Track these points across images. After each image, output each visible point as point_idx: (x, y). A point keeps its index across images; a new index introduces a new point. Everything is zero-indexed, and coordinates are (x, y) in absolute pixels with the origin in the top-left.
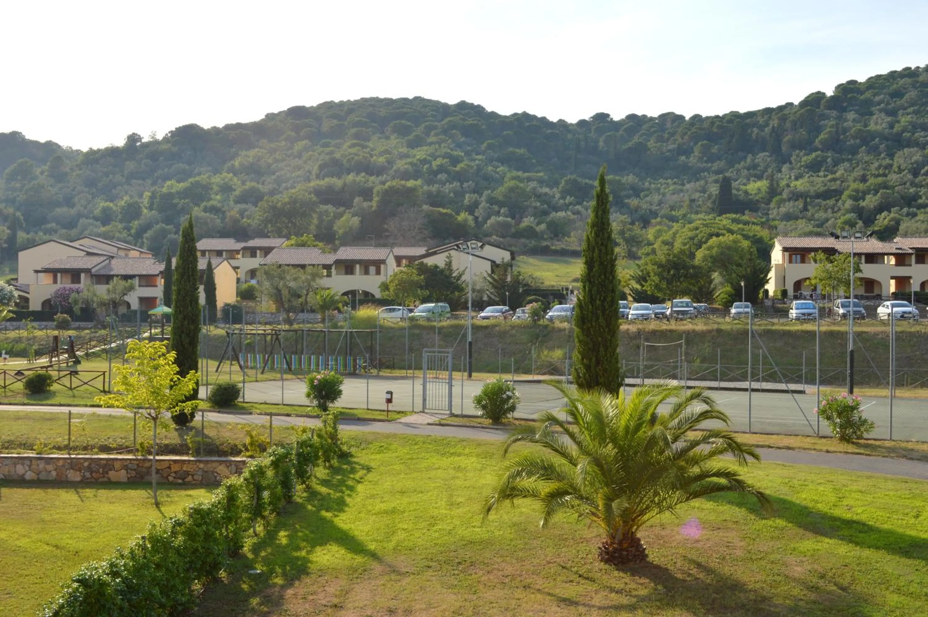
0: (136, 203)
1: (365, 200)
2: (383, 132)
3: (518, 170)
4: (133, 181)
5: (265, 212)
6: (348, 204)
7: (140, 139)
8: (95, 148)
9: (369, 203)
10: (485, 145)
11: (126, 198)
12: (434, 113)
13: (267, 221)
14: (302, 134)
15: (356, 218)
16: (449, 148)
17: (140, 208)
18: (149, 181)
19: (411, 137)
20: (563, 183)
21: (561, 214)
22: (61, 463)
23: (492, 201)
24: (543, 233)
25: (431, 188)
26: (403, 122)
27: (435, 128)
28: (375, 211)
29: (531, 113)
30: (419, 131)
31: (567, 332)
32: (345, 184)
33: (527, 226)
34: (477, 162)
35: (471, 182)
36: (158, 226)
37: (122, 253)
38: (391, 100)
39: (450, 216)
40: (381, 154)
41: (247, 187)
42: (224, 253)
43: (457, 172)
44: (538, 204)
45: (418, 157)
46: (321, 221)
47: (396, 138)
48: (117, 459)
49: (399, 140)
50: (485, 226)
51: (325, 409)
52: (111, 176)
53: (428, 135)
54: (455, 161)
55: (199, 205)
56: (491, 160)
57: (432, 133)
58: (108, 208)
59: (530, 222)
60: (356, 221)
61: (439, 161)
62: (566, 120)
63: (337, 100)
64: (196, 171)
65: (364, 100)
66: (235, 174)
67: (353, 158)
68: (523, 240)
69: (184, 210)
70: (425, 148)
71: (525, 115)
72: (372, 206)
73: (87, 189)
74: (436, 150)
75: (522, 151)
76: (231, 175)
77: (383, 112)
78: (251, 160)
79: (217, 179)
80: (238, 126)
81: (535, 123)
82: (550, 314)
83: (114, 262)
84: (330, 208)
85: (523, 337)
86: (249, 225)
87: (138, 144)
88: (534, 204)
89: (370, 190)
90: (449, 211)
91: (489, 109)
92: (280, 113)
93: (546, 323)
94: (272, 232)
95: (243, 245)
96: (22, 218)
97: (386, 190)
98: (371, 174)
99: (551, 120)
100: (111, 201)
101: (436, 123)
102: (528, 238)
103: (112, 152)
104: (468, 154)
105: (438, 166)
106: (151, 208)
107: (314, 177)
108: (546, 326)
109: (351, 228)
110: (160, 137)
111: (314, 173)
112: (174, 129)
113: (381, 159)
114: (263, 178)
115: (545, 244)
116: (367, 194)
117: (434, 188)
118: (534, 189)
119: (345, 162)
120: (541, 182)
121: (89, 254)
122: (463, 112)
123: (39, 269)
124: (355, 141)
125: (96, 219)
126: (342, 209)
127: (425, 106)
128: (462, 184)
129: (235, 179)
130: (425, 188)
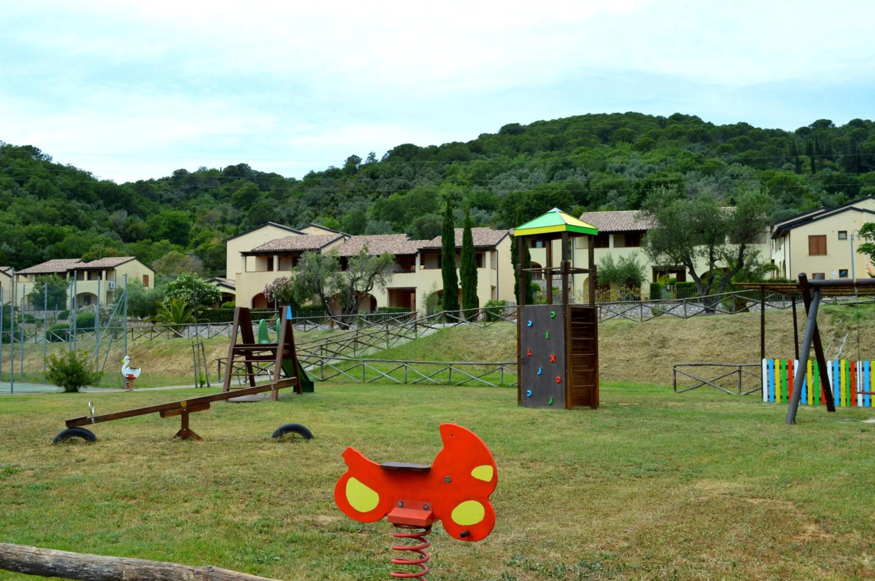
4: (355, 198)
7: (359, 160)
18: (370, 197)
47: (622, 145)
62: (783, 129)
87: (358, 165)
103: (333, 173)
110: (379, 158)
112: (392, 149)
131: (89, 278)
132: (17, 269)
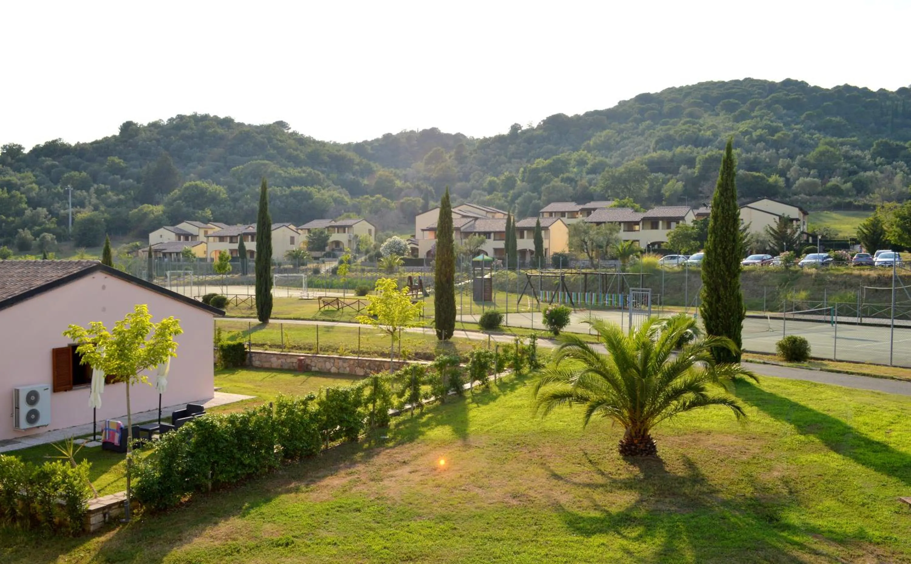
0: (513, 176)
1: (690, 168)
2: (714, 110)
3: (833, 136)
4: (513, 160)
5: (606, 180)
6: (675, 172)
7: (520, 128)
8: (487, 137)
9: (692, 170)
10: (804, 115)
11: (506, 173)
12: (760, 91)
13: (608, 187)
14: (646, 115)
15: (680, 182)
16: (769, 120)
17: (515, 181)
18: (525, 160)
19: (737, 113)
20: (875, 146)
21: (869, 173)
22: (352, 362)
23: (804, 164)
24: (848, 190)
25: (749, 155)
26: (731, 100)
27: (759, 103)
28: (697, 177)
29: (852, 84)
30: (744, 108)
31: (813, 276)
32: (674, 155)
33: (834, 185)
34: (795, 131)
35: (786, 149)
36: (526, 194)
37: (490, 215)
38: (723, 82)
39: (763, 178)
40: (709, 128)
41: (597, 161)
42: (566, 214)
43: (775, 140)
44: (848, 165)
45: (741, 129)
46: (652, 186)
47: (725, 114)
48: (386, 362)
49: (727, 116)
50: (794, 186)
51: (556, 333)
52: (497, 157)
53: (753, 111)
54: (773, 131)
55: (558, 177)
56: (809, 129)
57: (757, 108)
58: (494, 182)
59: (837, 182)
60: (680, 185)
61: (759, 132)
62: (887, 89)
63: (677, 86)
64: (560, 150)
65: (701, 84)
66: (589, 151)
67: (684, 133)
68: (828, 197)
69: (547, 181)
70: (748, 121)
71: (847, 87)
72: (694, 173)
73: (479, 168)
74: (758, 123)
75: (838, 119)
76: (586, 152)
77: (715, 93)
78: (602, 139)
79: (575, 156)
80: (596, 113)
81: (855, 93)
82: (802, 261)
83: (478, 222)
84: (660, 175)
85: (774, 281)
86: (595, 190)
87: (520, 131)
88: (844, 166)
89: (694, 159)
90: (760, 174)
91: (812, 84)
92: (631, 99)
93: (797, 268)
94: (611, 196)
95: (581, 207)
96: (433, 191)
97: (706, 159)
98: (696, 146)
99: (872, 90)
100: (497, 176)
101: (760, 100)
102: (834, 195)
103: (500, 139)
104: (786, 124)
105: (757, 136)
106: (523, 181)
107: (652, 150)
108: (797, 272)
109: (676, 192)
110: (535, 126)
111: (651, 147)
112: (545, 119)
113: (709, 133)
114: (612, 153)
115: (848, 200)
116: (691, 162)
117: (751, 156)
118: (847, 151)
119: (677, 138)
120: (854, 146)
121: (464, 216)
122: (788, 88)
123: (425, 228)
124: (688, 119)
125: (484, 190)
126: (669, 176)
127: (753, 86)
128: (777, 150)
129: (589, 155)
130: (744, 155)
131: (338, 232)
132: (297, 225)
